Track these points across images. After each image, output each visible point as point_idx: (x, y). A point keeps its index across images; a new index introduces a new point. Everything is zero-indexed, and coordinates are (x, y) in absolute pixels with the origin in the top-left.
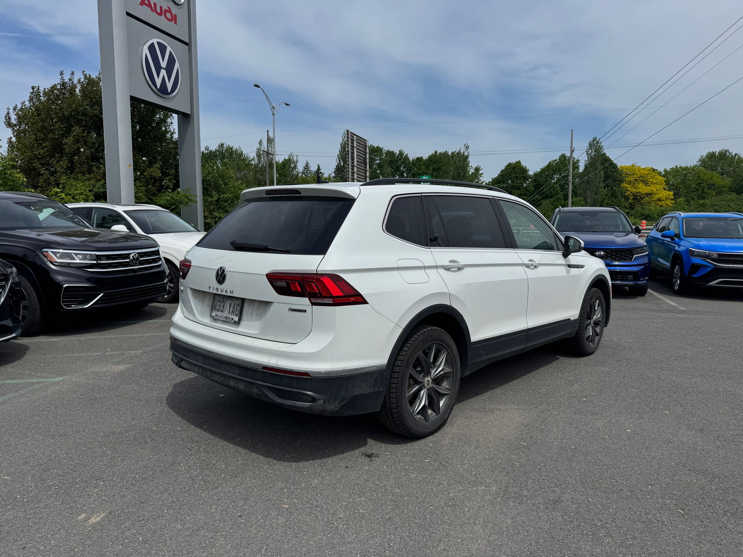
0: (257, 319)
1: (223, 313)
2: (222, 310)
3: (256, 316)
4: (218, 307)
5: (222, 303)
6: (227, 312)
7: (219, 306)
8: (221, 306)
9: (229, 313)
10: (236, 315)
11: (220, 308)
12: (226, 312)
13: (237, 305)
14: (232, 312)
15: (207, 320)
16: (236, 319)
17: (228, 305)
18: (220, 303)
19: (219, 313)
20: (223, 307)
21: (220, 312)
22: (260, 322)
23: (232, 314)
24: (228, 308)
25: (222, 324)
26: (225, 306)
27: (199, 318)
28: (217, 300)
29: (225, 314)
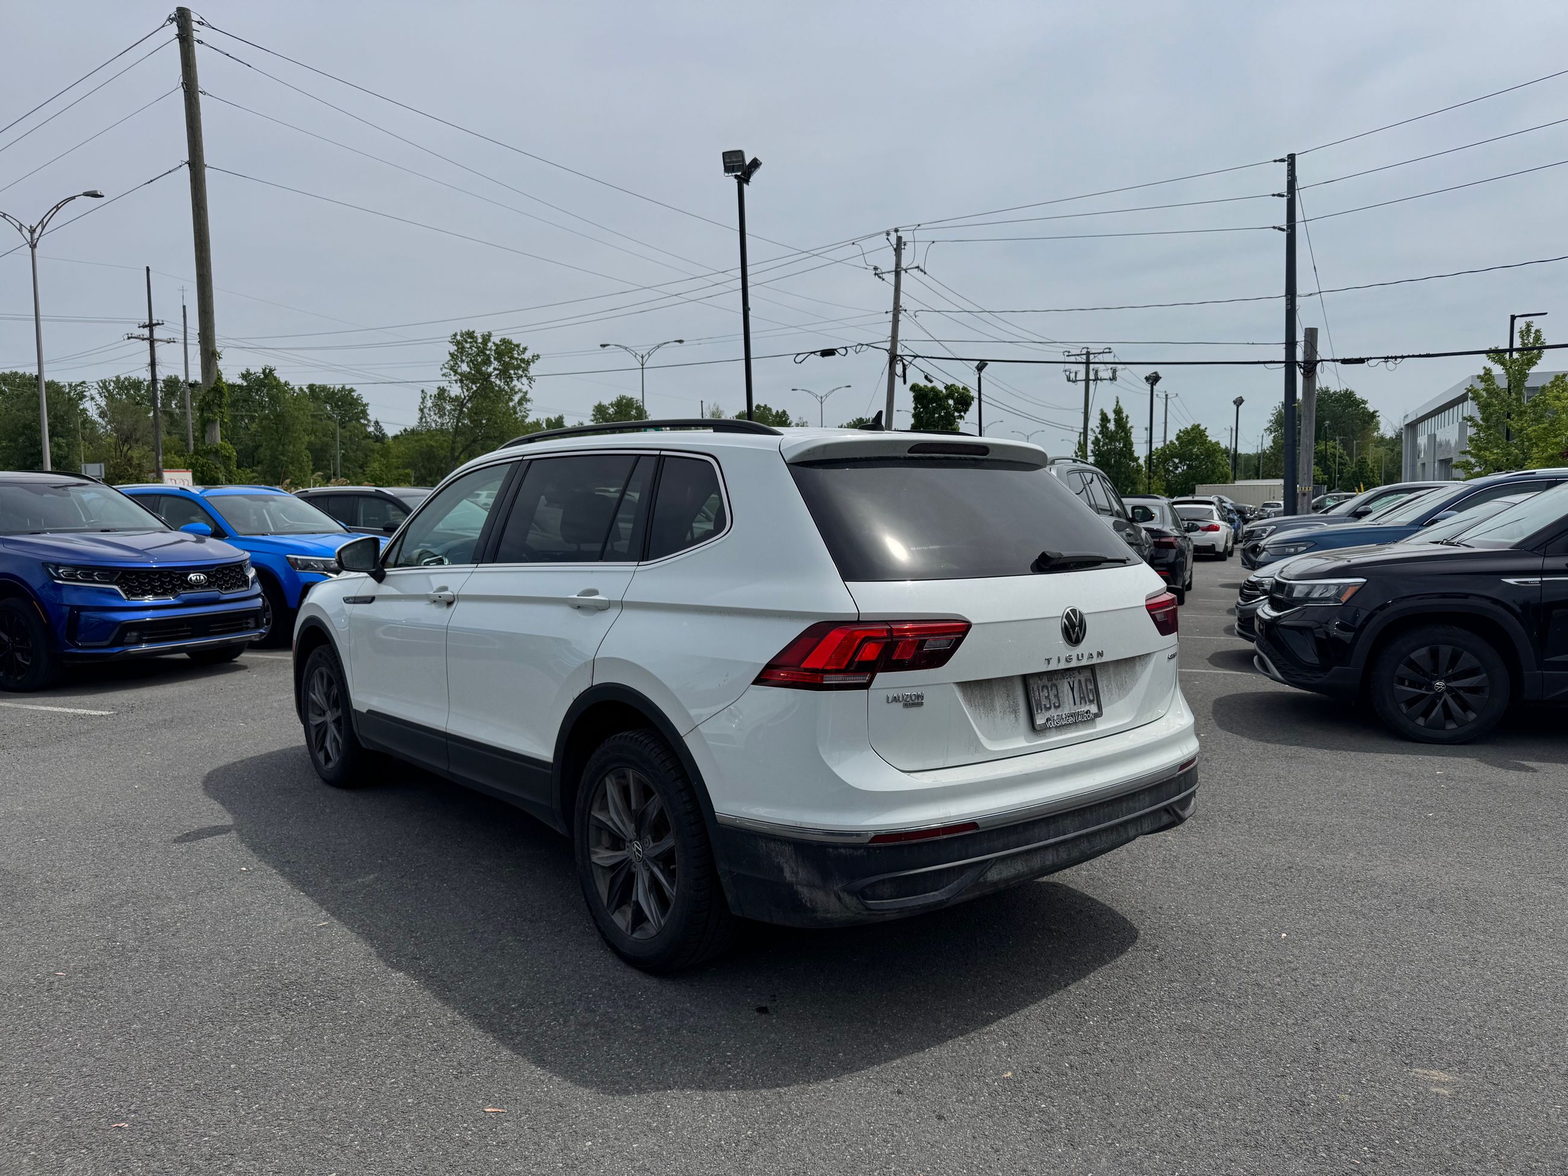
0: (1119, 695)
1: (1061, 709)
2: (1057, 705)
3: (1117, 690)
4: (1044, 702)
5: (1052, 690)
6: (1069, 704)
7: (1048, 697)
8: (1052, 697)
9: (1075, 704)
10: (1091, 702)
11: (1050, 702)
12: (1066, 704)
13: (1086, 681)
14: (1081, 698)
15: (1021, 743)
16: (1094, 709)
17: (1066, 687)
18: (1046, 691)
19: (1053, 713)
20: (1057, 696)
21: (1053, 709)
22: (1127, 698)
23: (1081, 703)
24: (1068, 695)
25: (1061, 735)
26: (1060, 695)
27: (995, 747)
28: (1038, 687)
29: (1068, 708)
